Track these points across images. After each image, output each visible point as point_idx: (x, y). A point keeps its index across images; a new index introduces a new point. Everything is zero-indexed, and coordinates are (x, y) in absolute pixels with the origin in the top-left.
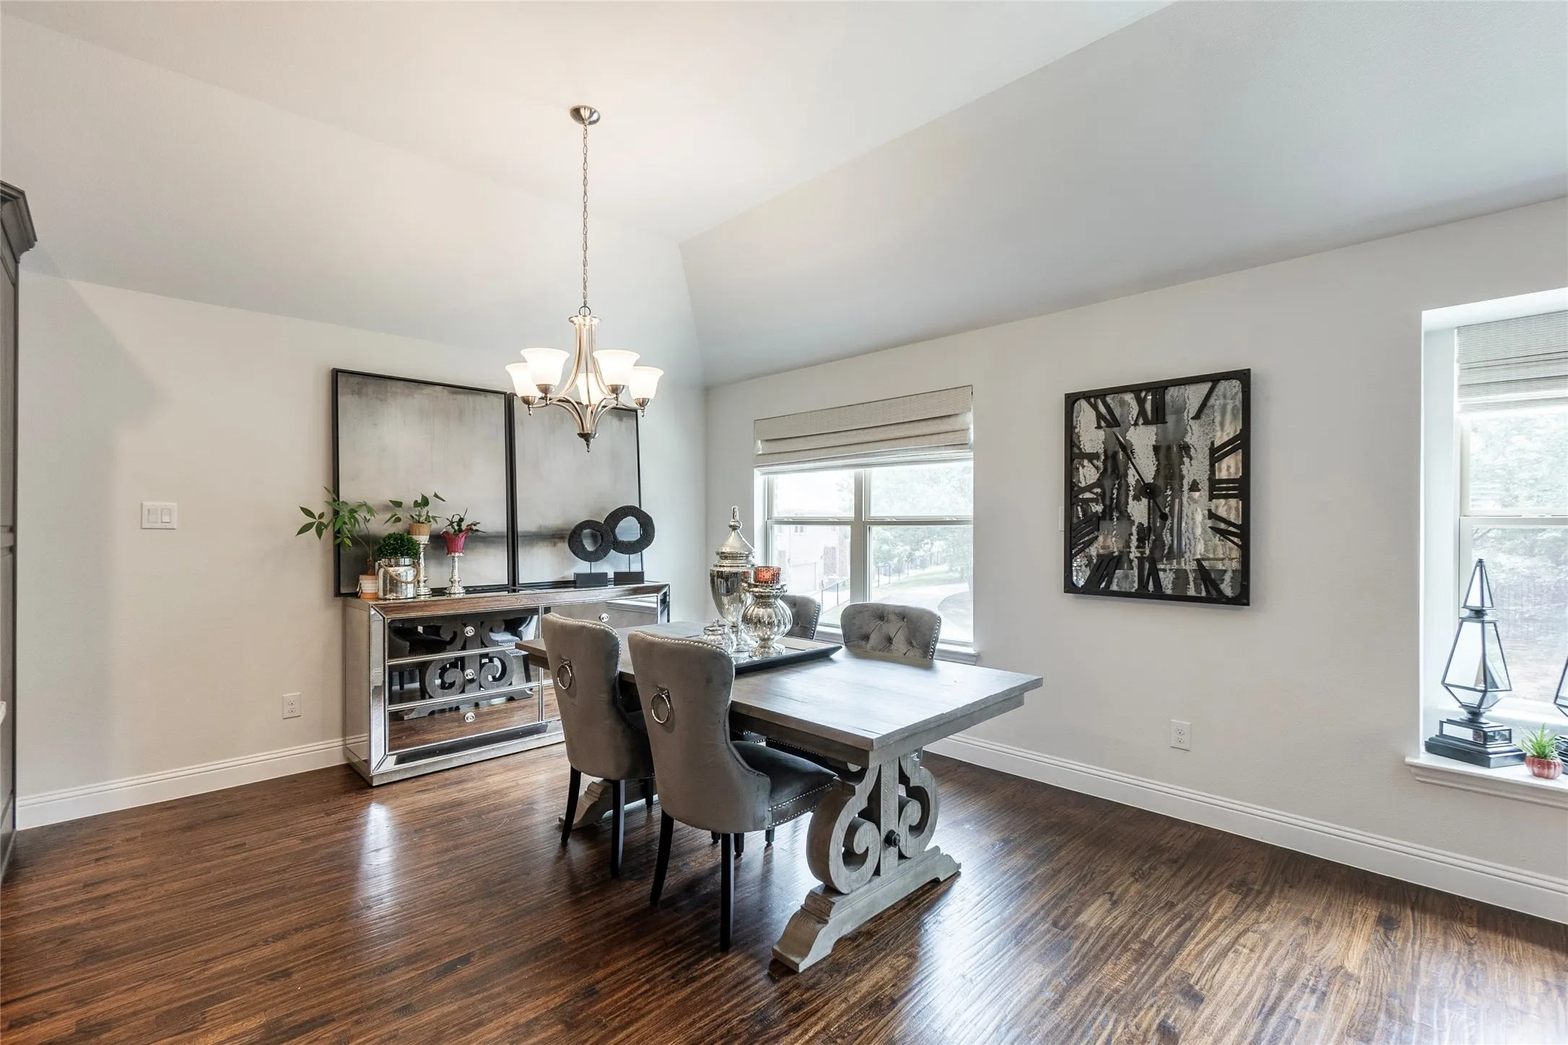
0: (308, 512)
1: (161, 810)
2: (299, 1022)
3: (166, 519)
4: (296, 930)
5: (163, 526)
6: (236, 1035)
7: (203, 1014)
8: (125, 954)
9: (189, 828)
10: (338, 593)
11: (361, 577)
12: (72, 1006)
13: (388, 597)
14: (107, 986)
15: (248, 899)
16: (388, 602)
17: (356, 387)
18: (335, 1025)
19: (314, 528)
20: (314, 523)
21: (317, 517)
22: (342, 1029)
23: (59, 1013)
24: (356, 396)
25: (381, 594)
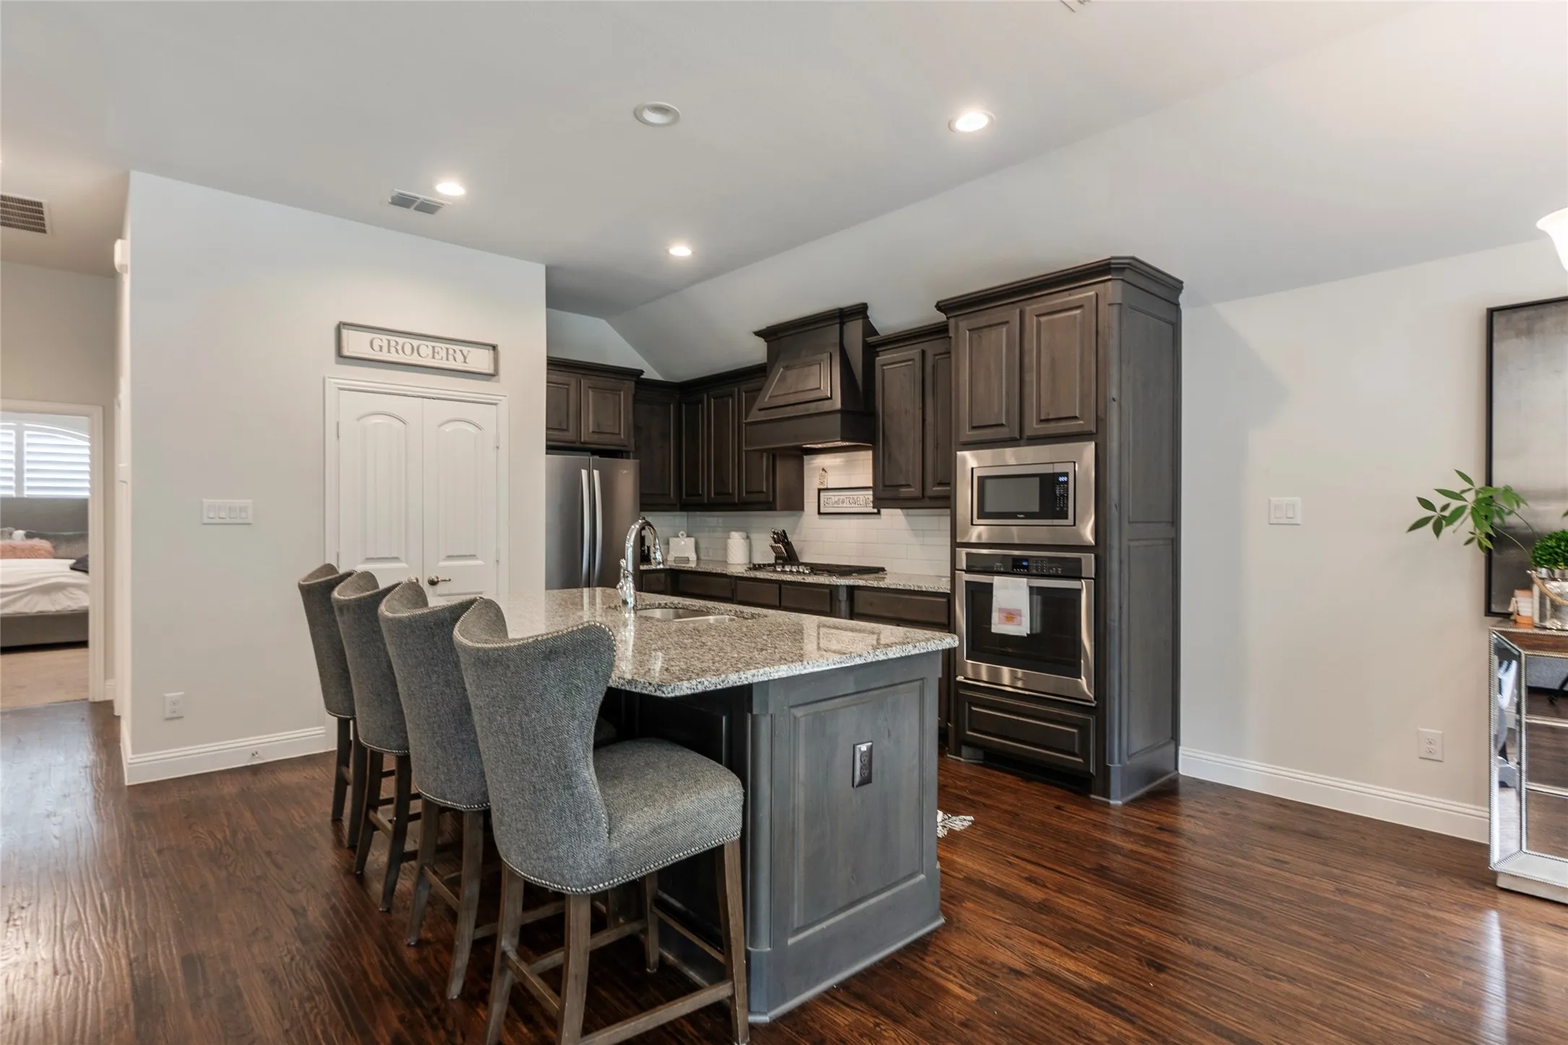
0: (1426, 504)
1: (1305, 811)
2: (1117, 1003)
3: (1290, 515)
4: (1216, 949)
5: (1287, 521)
6: (1082, 975)
7: (1089, 947)
8: (1113, 881)
9: (1271, 828)
10: (1489, 612)
11: (1517, 592)
12: (1055, 888)
13: (1548, 624)
14: (1080, 891)
15: (1222, 901)
16: (1548, 632)
17: (1524, 325)
18: (1129, 1027)
19: (1430, 525)
20: (1432, 517)
21: (1438, 509)
22: (1128, 1033)
23: (1048, 888)
24: (1524, 339)
25: (1536, 620)
